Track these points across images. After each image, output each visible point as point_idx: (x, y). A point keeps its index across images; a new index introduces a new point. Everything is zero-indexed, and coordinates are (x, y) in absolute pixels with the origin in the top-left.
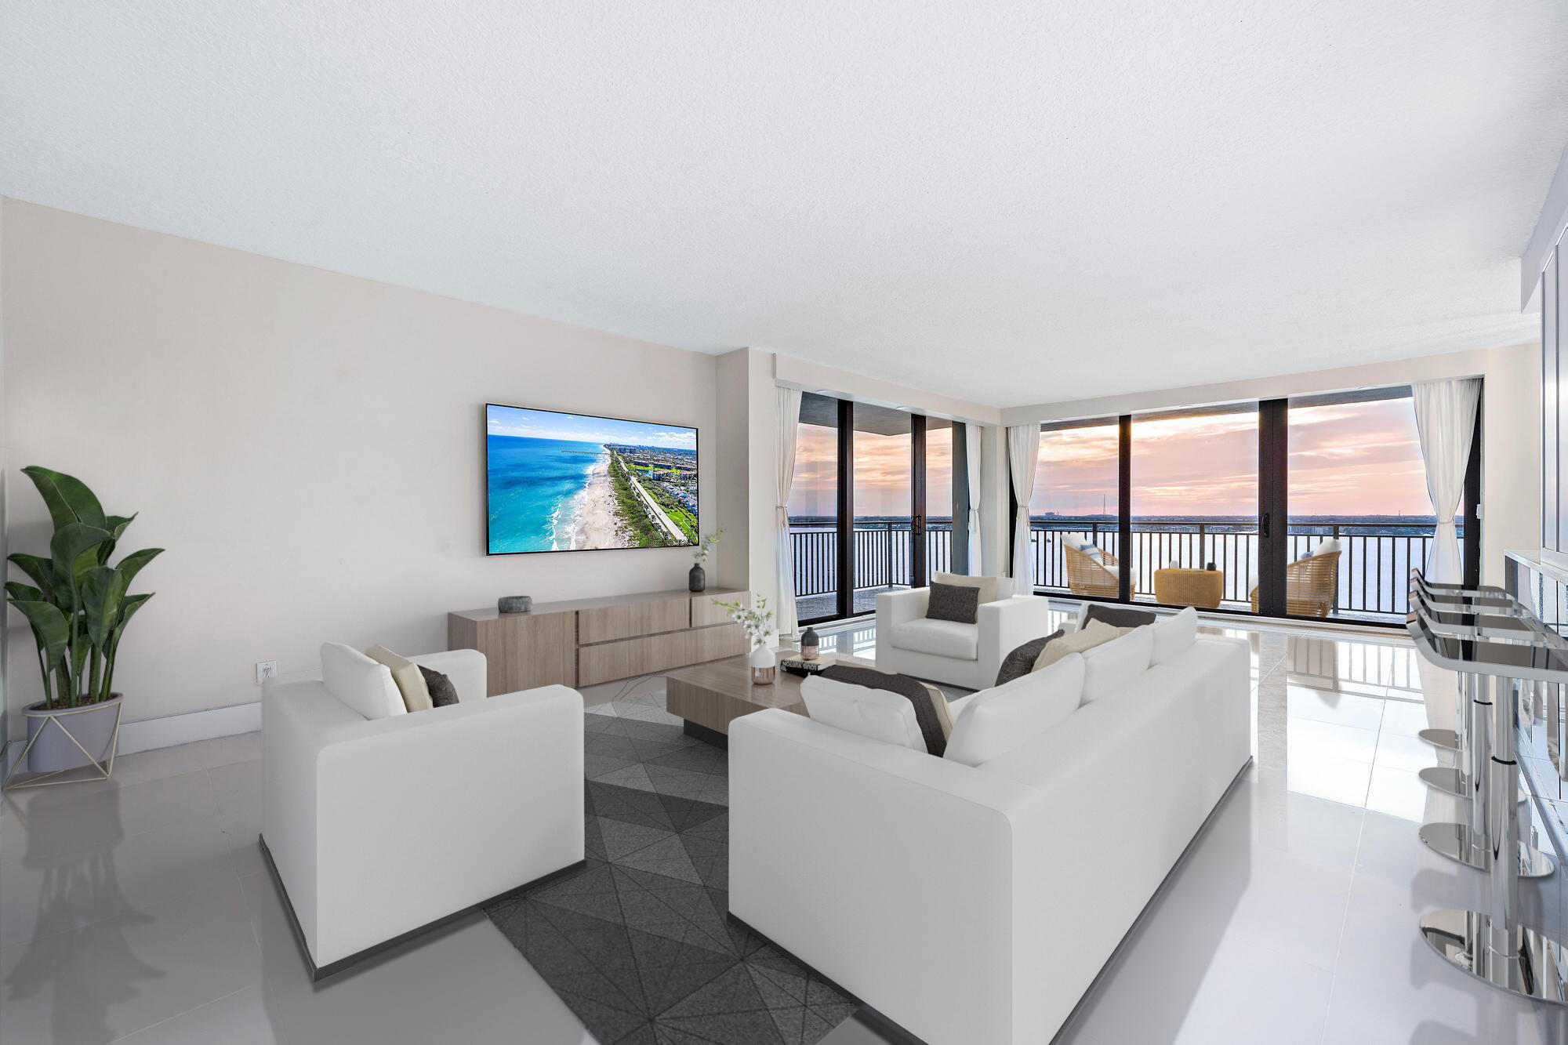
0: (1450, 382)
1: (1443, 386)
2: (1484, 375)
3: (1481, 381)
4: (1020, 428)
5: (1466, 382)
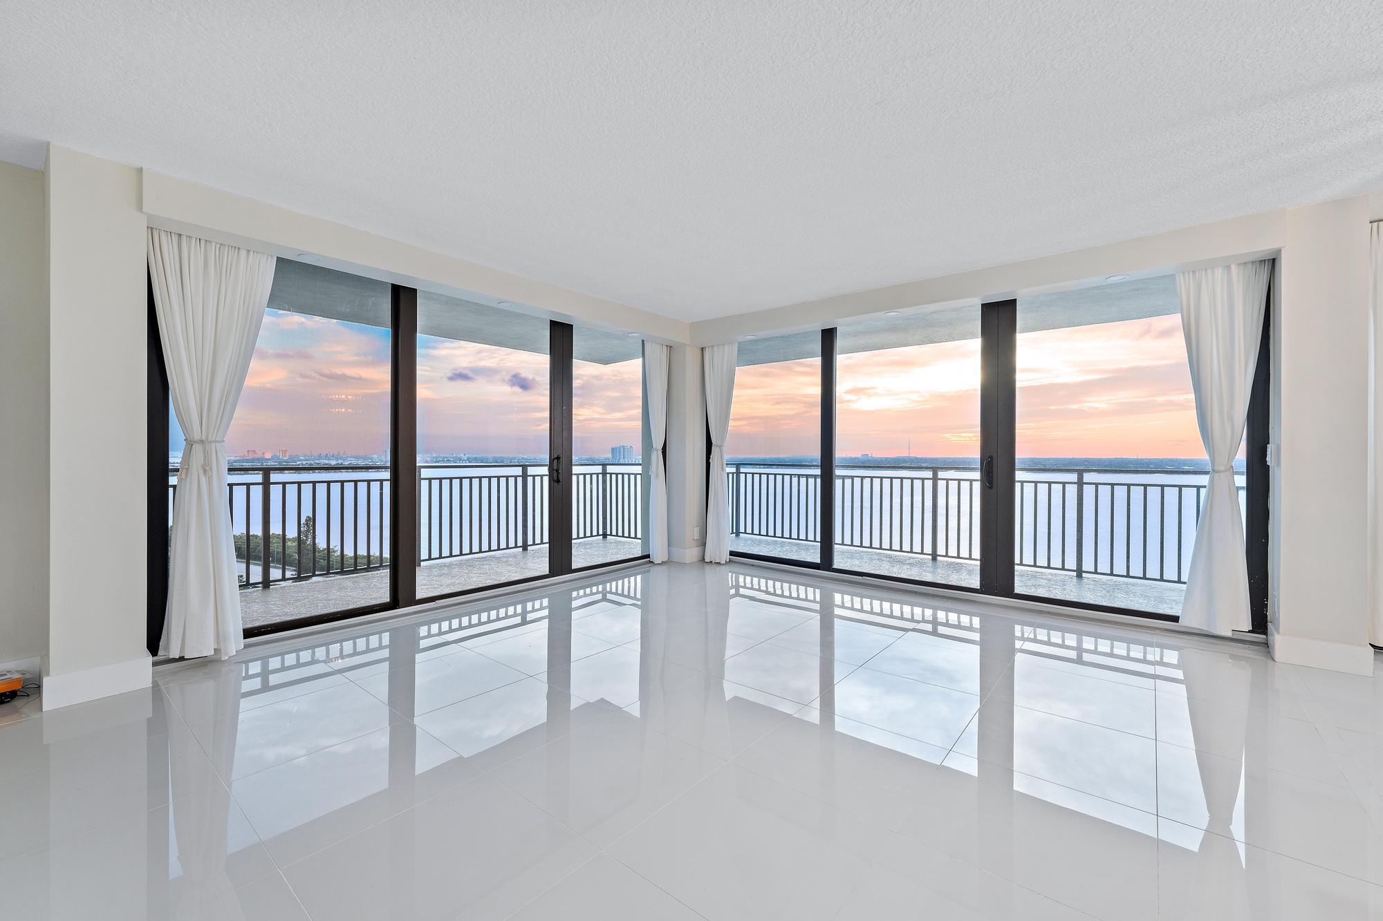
0: (1228, 267)
1: (1219, 272)
2: (1279, 251)
3: (1272, 263)
4: (715, 347)
5: (1250, 266)
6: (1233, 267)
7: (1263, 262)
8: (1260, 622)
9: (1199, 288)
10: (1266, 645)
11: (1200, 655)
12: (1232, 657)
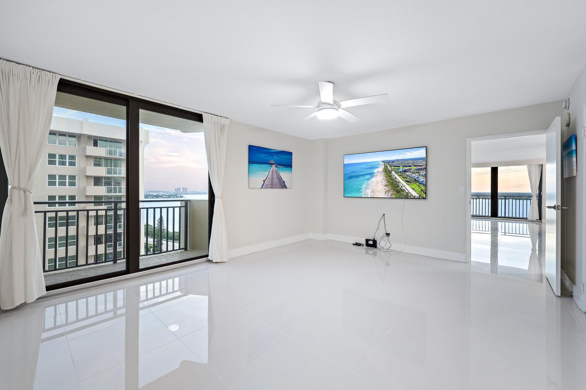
6: (536, 165)
7: (541, 165)
8: (540, 218)
9: (531, 168)
10: (541, 222)
11: (531, 224)
12: (536, 224)
